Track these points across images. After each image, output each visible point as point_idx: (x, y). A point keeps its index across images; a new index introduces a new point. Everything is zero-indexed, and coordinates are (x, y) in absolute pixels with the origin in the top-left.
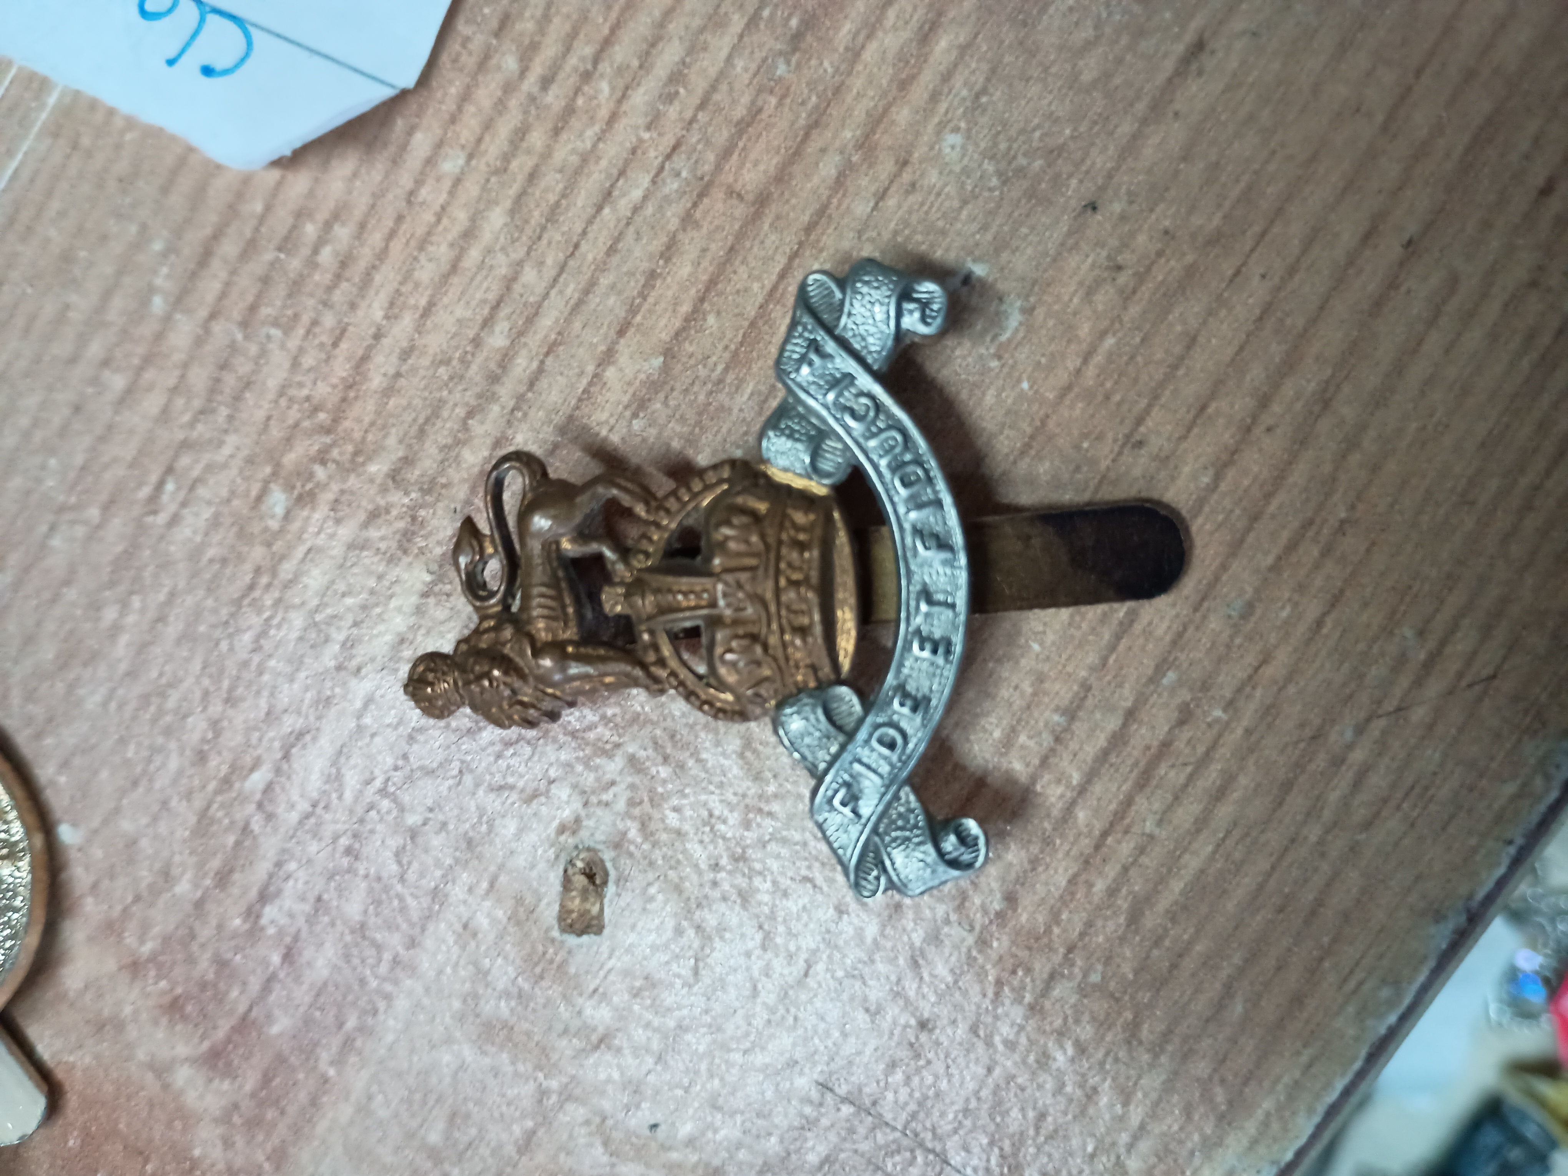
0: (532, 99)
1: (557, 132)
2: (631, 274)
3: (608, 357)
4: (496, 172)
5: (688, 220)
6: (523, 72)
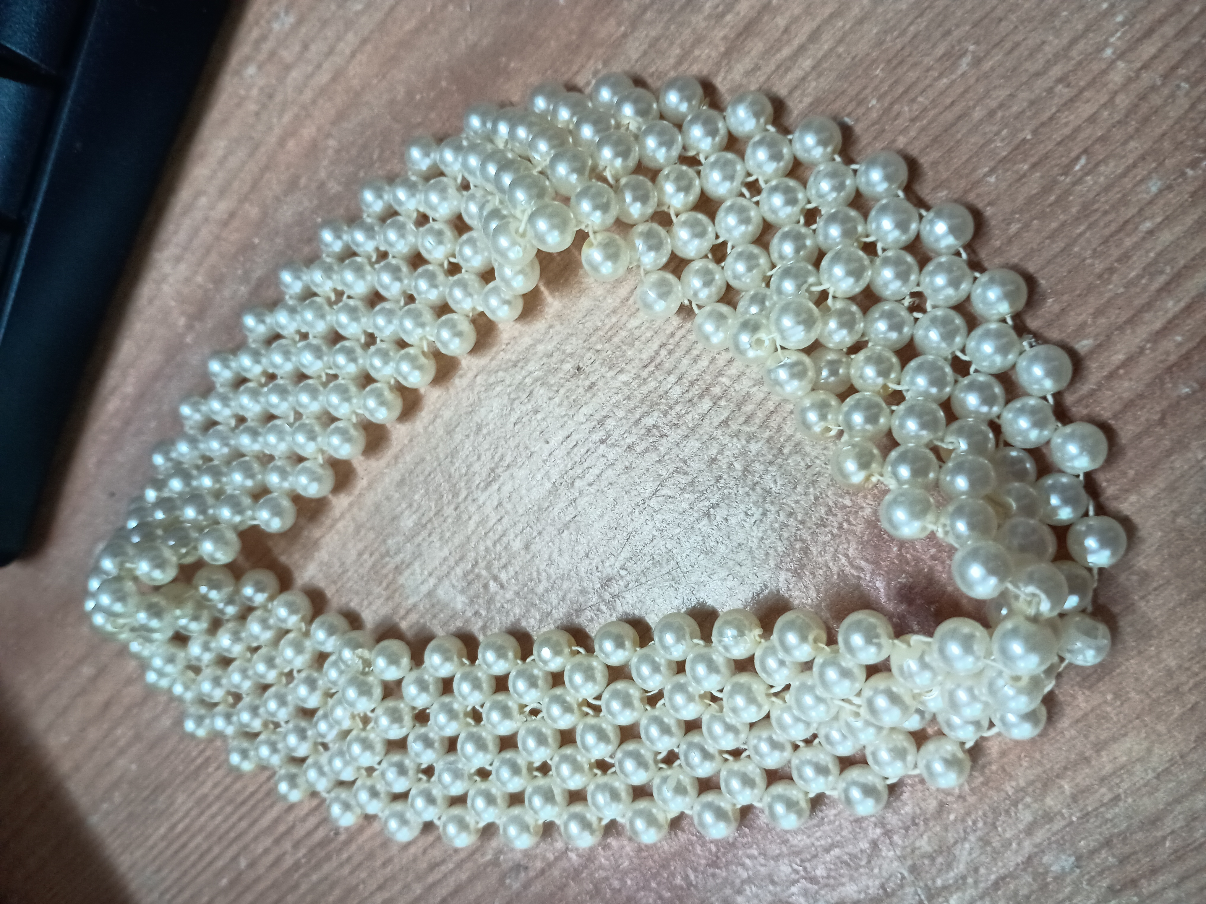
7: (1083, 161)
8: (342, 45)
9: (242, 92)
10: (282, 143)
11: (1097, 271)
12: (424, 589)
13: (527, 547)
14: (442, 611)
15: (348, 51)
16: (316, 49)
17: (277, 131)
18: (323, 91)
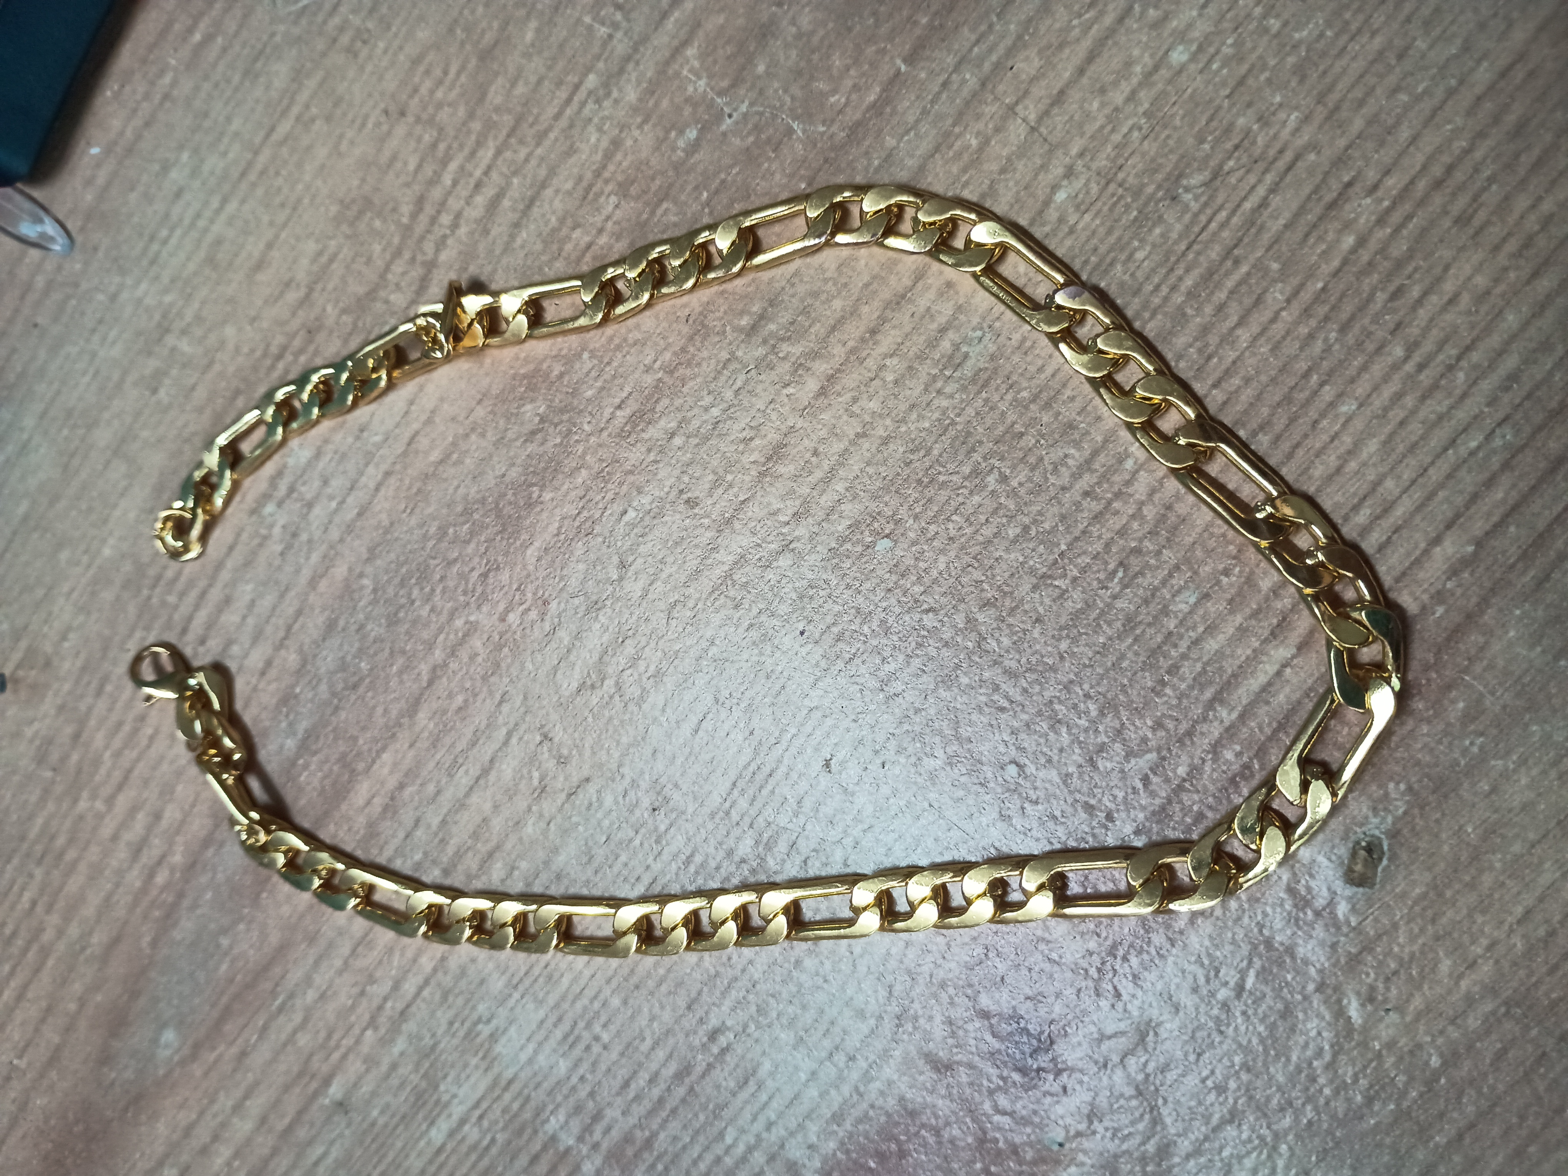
0: (1410, 376)
1: (1423, 398)
2: (1461, 492)
3: (1437, 541)
4: (1377, 417)
5: (1506, 466)
6: (1407, 358)
7: (1120, 574)
8: (364, 479)
9: (263, 531)
10: (313, 583)
11: (1150, 684)
12: (523, 1057)
13: (625, 1002)
14: (545, 1077)
15: (372, 485)
16: (337, 484)
17: (306, 574)
18: (349, 528)
